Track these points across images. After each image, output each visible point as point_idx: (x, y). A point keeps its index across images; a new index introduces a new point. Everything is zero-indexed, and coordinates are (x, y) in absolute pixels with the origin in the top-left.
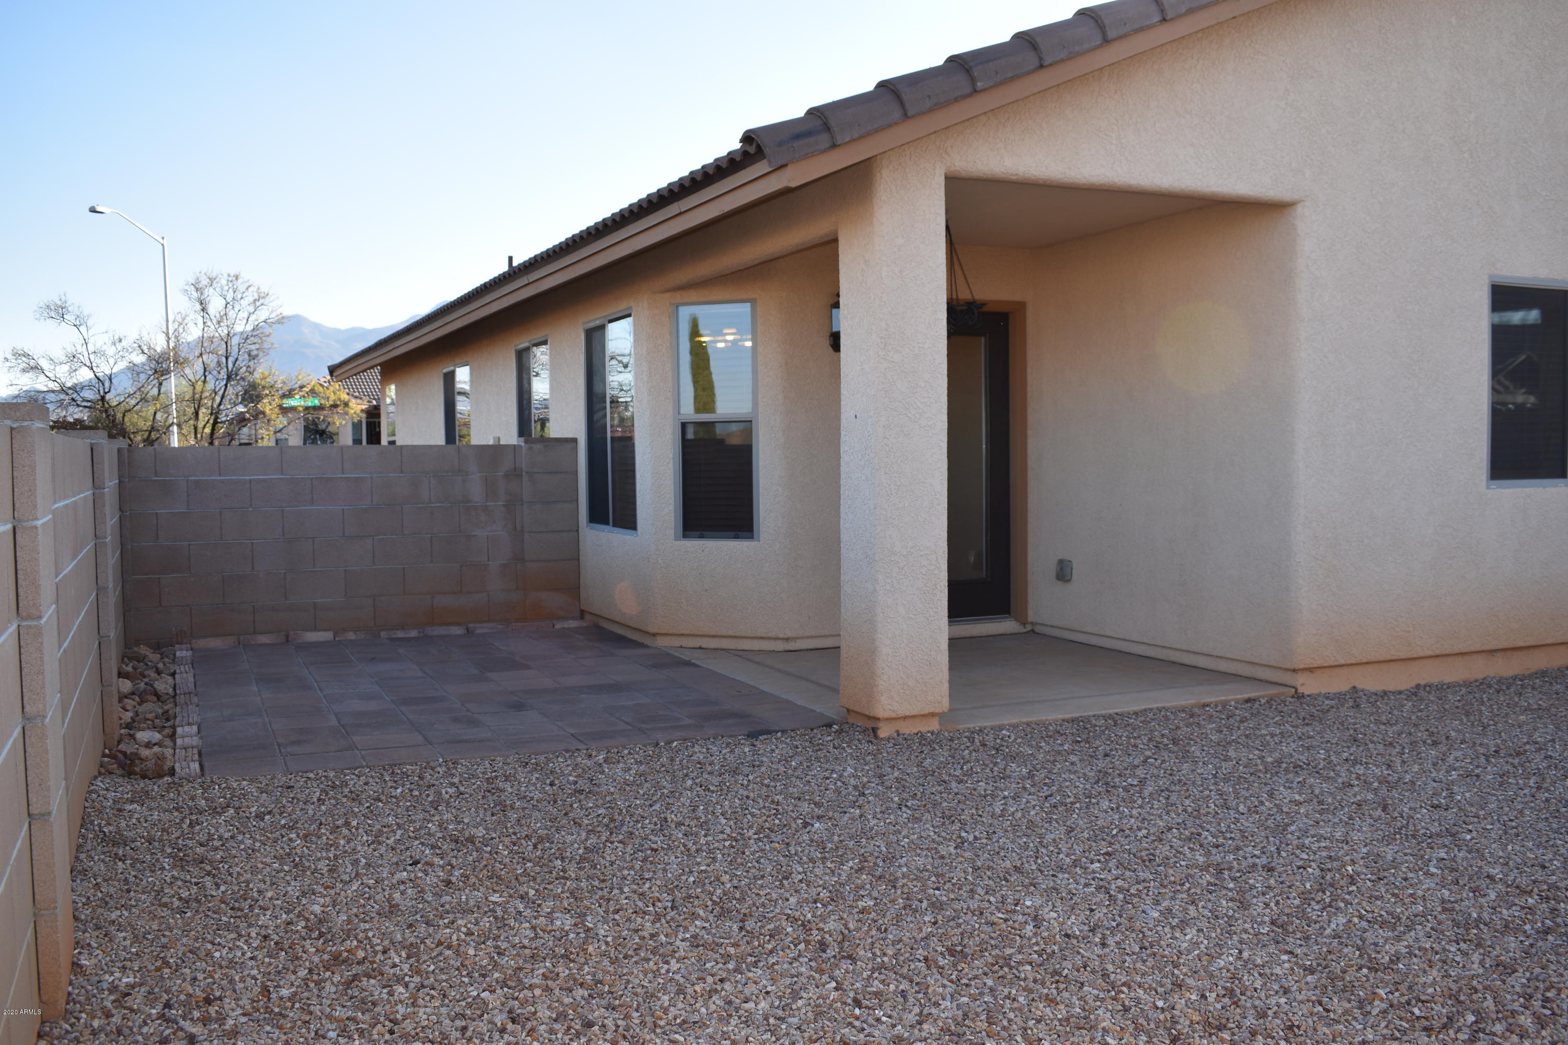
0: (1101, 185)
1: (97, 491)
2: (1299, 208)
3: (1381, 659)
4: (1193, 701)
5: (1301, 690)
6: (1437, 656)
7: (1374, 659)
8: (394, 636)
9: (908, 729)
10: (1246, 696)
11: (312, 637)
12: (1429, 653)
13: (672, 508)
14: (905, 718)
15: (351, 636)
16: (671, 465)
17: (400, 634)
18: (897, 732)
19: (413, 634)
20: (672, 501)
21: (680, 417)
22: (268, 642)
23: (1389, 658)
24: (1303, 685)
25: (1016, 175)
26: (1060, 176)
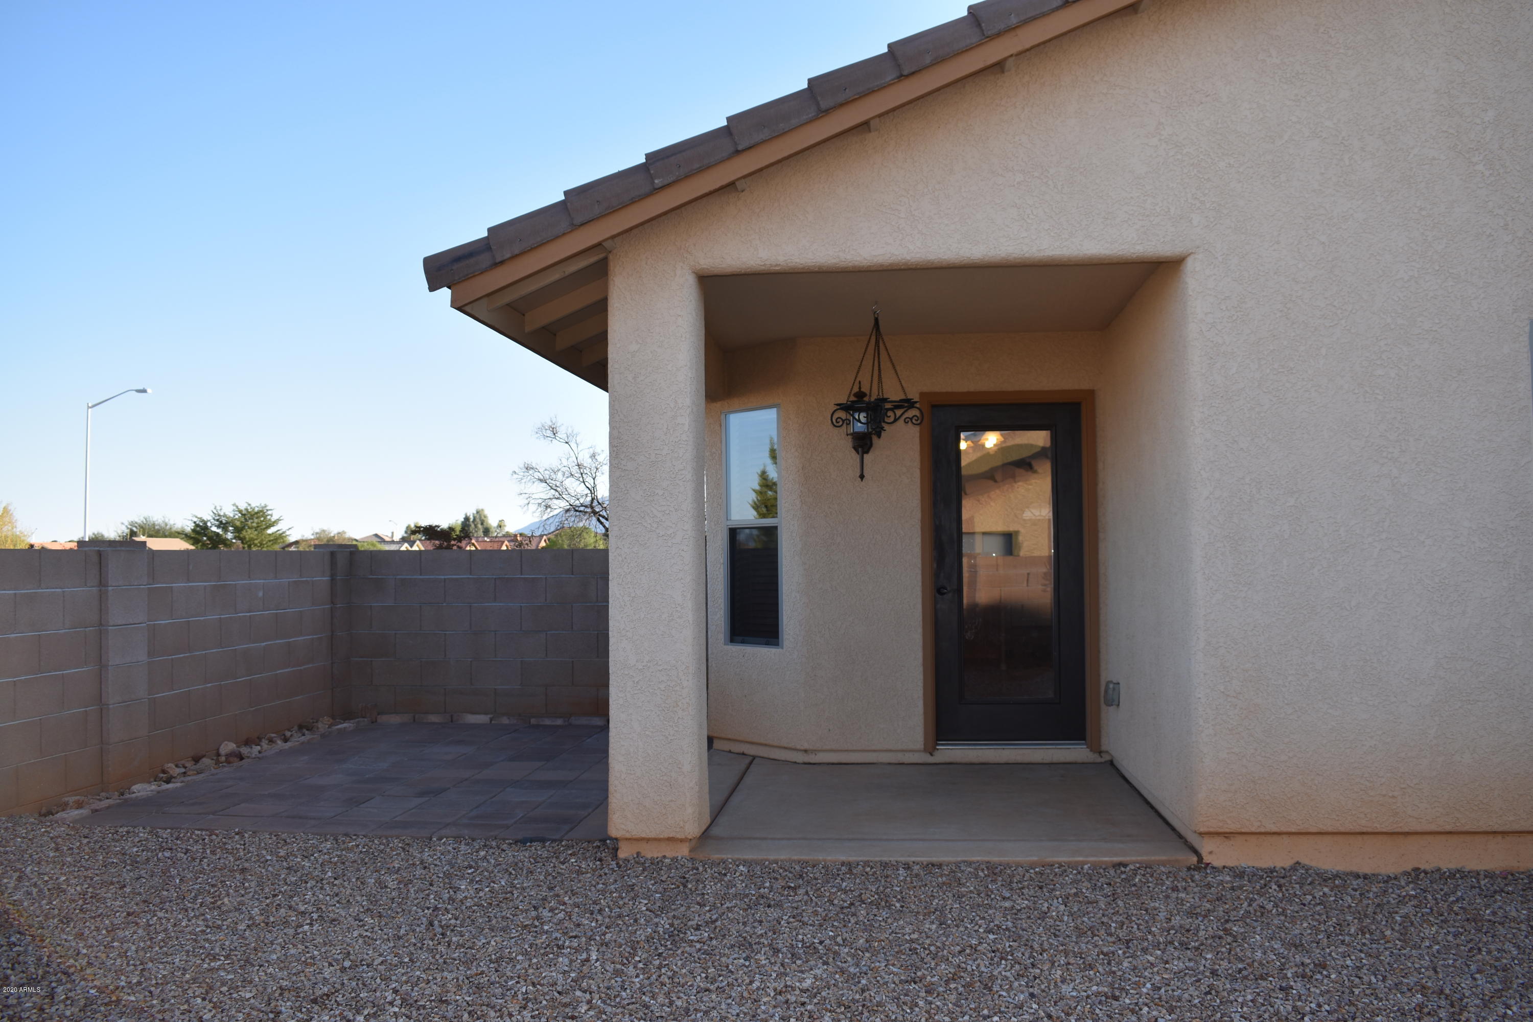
0: (891, 265)
1: (103, 588)
2: (1190, 265)
3: (1342, 829)
4: (1035, 859)
5: (1207, 859)
6: (1450, 833)
7: (1330, 829)
8: (541, 723)
9: (651, 852)
10: (1117, 859)
11: (472, 719)
12: (1433, 827)
13: (722, 612)
14: (648, 840)
15: (505, 721)
16: (722, 570)
17: (547, 722)
18: (638, 854)
19: (559, 722)
20: (722, 606)
21: (729, 523)
22: (437, 721)
23: (1358, 829)
24: (1211, 853)
25: (777, 265)
26: (834, 261)
